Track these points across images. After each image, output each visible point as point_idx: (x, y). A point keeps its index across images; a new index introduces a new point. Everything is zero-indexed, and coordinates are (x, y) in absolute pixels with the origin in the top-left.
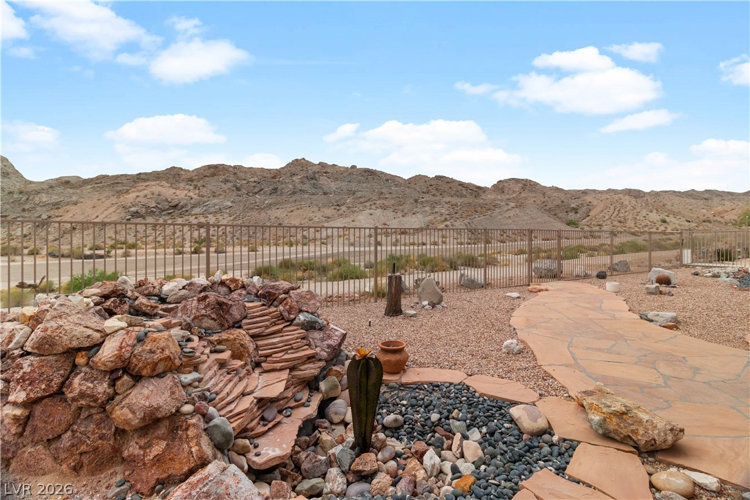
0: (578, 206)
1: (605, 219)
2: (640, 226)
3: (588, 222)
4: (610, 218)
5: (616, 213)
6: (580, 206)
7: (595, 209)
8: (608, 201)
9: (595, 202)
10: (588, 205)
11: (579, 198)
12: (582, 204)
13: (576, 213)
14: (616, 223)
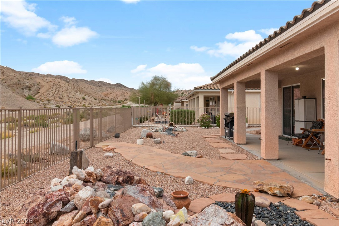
0: (31, 85)
1: (50, 96)
2: (71, 101)
3: (39, 97)
4: (53, 95)
5: (57, 92)
6: (33, 85)
7: (43, 88)
8: (52, 83)
9: (43, 83)
10: (38, 85)
11: (31, 79)
12: (34, 84)
13: (30, 90)
14: (57, 99)
